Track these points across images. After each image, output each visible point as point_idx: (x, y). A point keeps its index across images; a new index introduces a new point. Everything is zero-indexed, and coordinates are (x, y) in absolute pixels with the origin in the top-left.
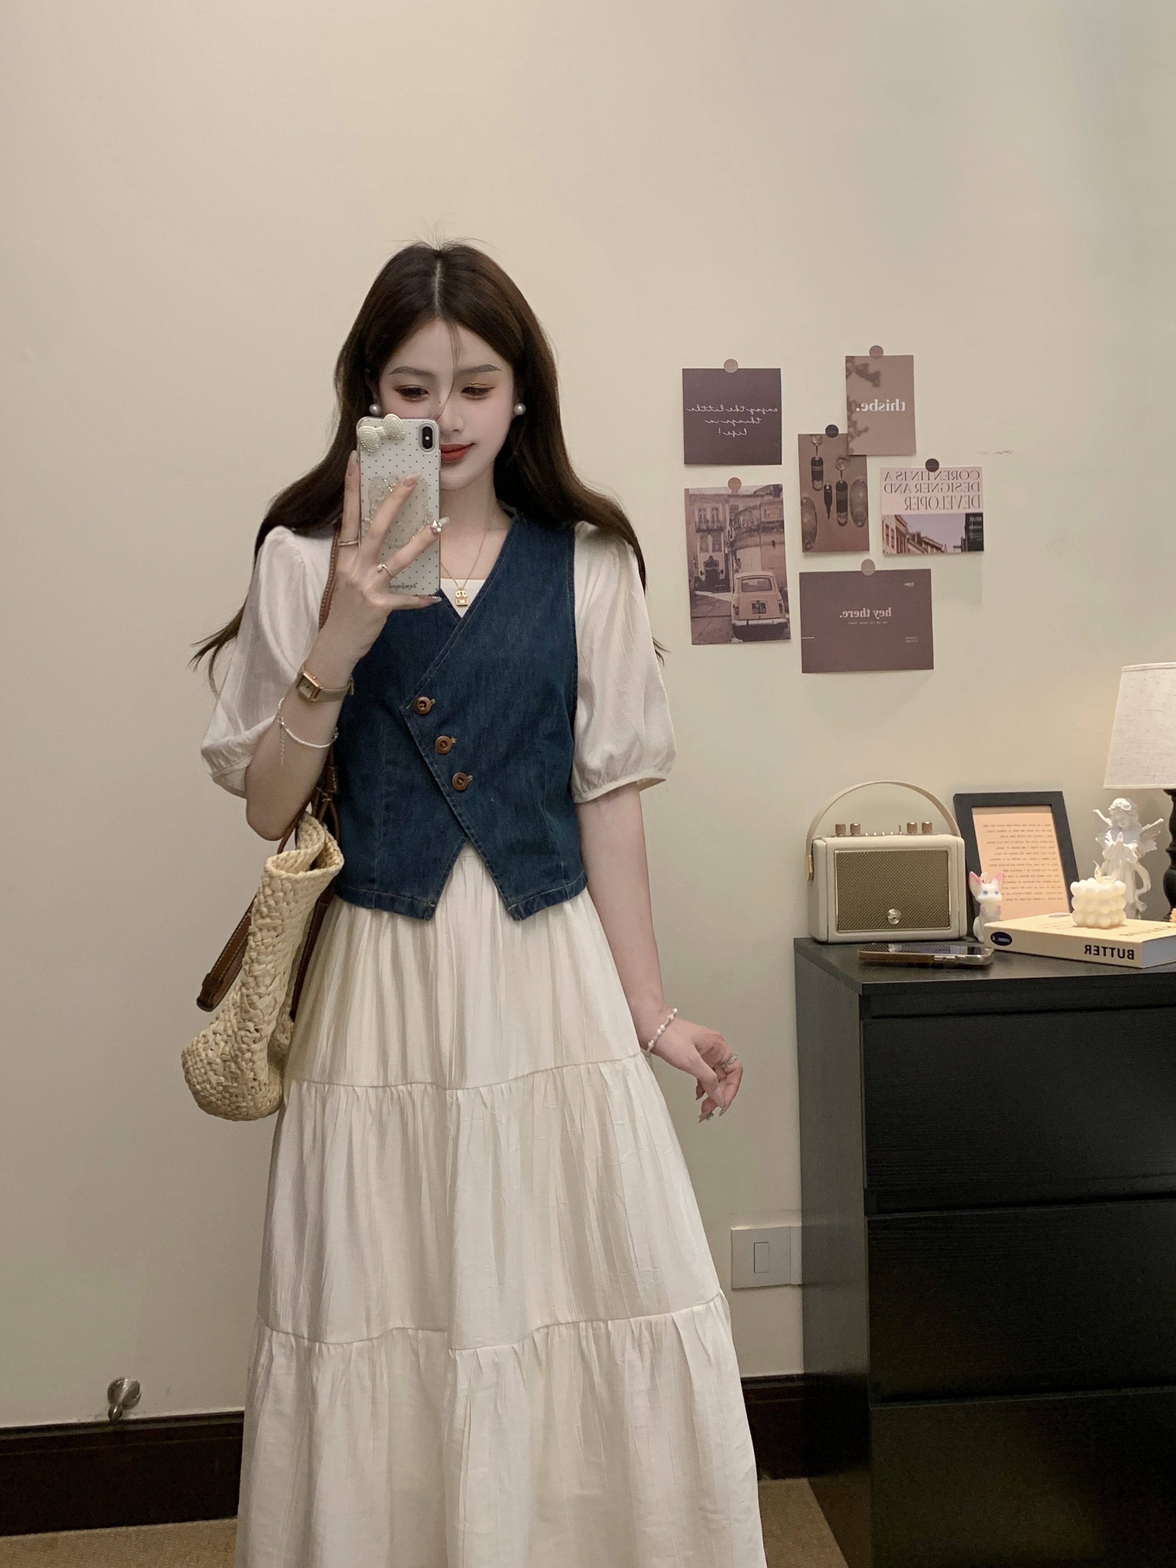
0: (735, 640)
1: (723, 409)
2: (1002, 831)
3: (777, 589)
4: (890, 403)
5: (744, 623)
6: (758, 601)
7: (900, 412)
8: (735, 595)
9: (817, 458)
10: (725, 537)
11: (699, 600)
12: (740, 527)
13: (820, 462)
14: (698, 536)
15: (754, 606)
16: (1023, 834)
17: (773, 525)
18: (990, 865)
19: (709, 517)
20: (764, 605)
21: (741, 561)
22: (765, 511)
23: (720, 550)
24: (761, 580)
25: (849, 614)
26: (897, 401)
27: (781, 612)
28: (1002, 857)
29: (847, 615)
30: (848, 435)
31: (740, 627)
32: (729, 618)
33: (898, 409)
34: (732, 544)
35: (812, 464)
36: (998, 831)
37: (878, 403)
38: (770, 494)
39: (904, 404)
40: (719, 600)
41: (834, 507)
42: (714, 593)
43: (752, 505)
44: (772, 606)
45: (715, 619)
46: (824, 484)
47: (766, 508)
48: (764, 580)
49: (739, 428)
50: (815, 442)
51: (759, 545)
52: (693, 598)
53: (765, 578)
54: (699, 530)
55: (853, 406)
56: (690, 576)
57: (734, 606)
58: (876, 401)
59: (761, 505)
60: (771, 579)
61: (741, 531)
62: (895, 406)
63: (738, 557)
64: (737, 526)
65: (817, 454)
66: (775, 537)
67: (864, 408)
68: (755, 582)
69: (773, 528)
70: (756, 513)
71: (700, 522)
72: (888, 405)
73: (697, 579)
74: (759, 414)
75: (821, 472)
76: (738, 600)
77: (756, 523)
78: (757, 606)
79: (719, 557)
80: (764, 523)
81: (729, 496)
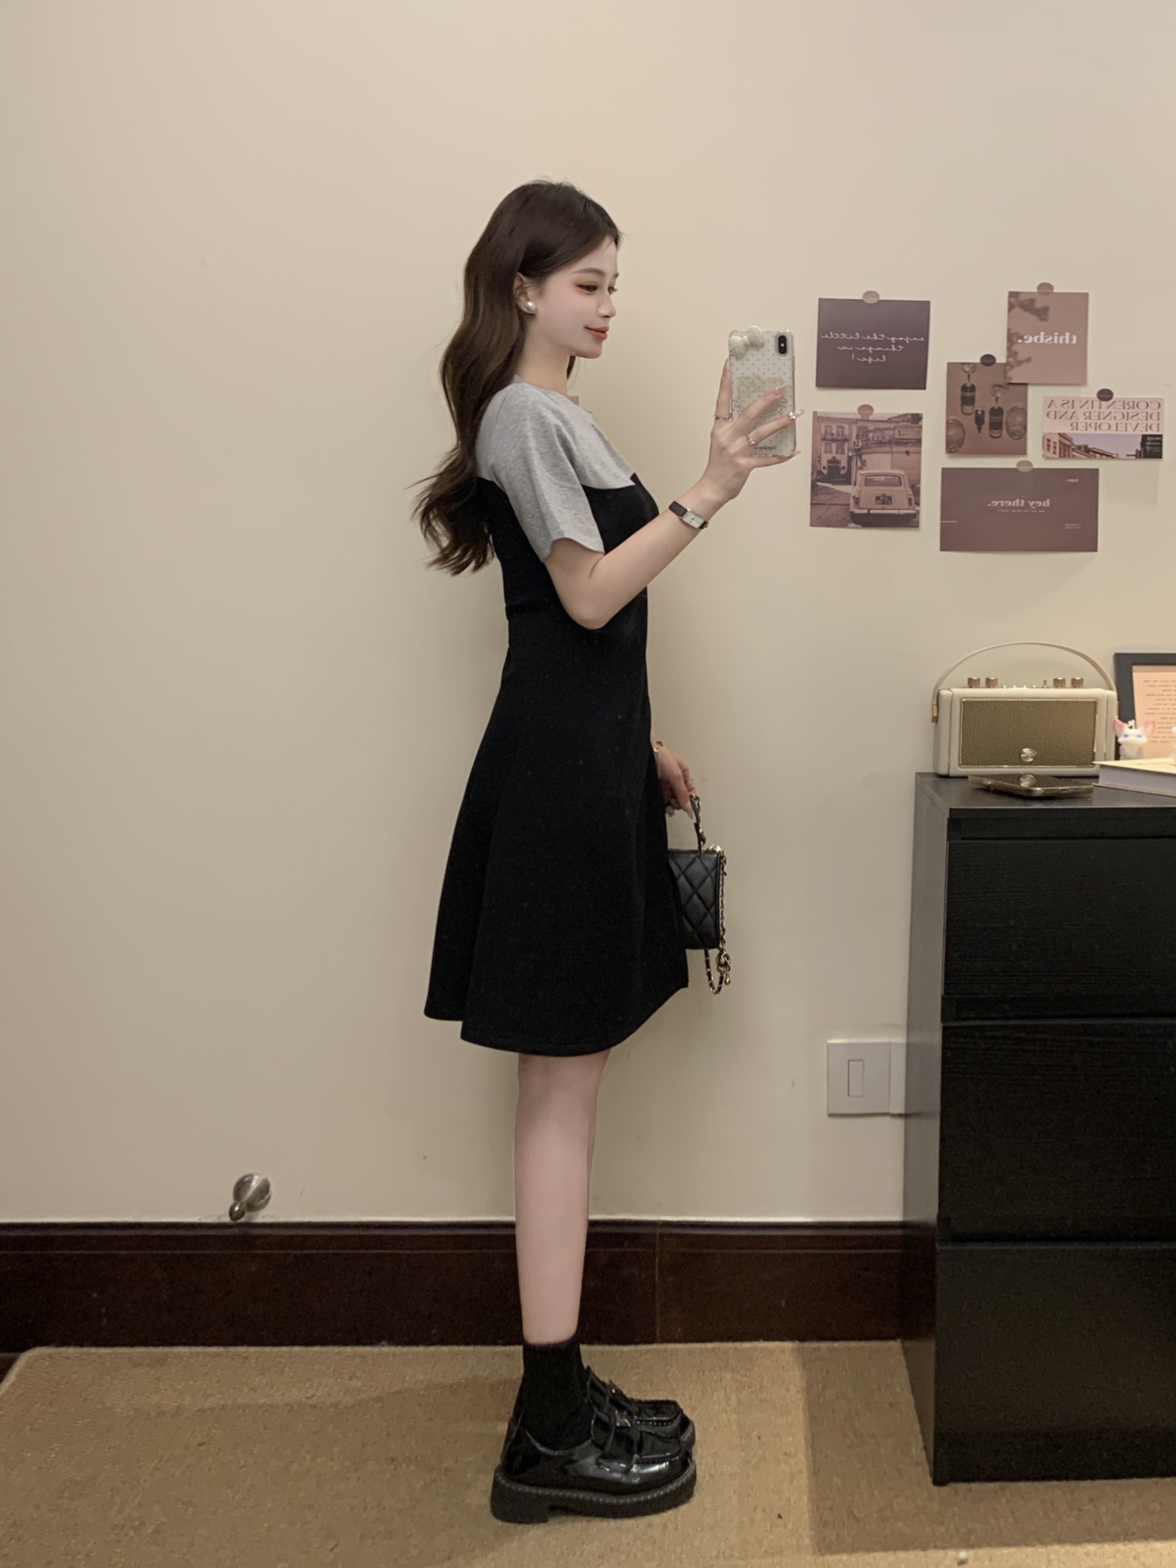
0: (852, 525)
1: (858, 336)
3: (908, 486)
4: (1059, 336)
5: (864, 511)
6: (884, 495)
7: (1070, 345)
8: (857, 488)
9: (967, 385)
10: (850, 445)
11: (822, 490)
12: (868, 440)
13: (972, 388)
14: (824, 444)
15: (878, 498)
20: (890, 498)
21: (866, 462)
22: (900, 431)
23: (844, 453)
24: (890, 477)
26: (1067, 334)
27: (910, 504)
29: (997, 504)
30: (1005, 365)
31: (860, 514)
32: (848, 507)
33: (1067, 342)
34: (856, 451)
35: (961, 390)
37: (1045, 335)
38: (909, 421)
39: (1075, 338)
40: (839, 492)
41: (985, 426)
42: (834, 484)
43: (884, 427)
44: (901, 500)
45: (833, 507)
46: (975, 409)
47: (902, 429)
49: (876, 355)
50: (967, 369)
51: (892, 452)
52: (814, 488)
53: (895, 476)
54: (826, 440)
55: (1014, 338)
56: (813, 471)
57: (854, 497)
58: (1042, 334)
59: (894, 427)
60: (901, 477)
61: (869, 443)
62: (1064, 340)
63: (863, 459)
64: (865, 439)
65: (967, 380)
66: (909, 448)
67: (1027, 340)
68: (882, 478)
69: (909, 443)
70: (888, 432)
71: (826, 434)
72: (1056, 338)
73: (820, 473)
74: (902, 343)
75: (973, 398)
76: (859, 492)
77: (888, 439)
78: (882, 498)
79: (842, 458)
80: (900, 439)
81: (858, 420)
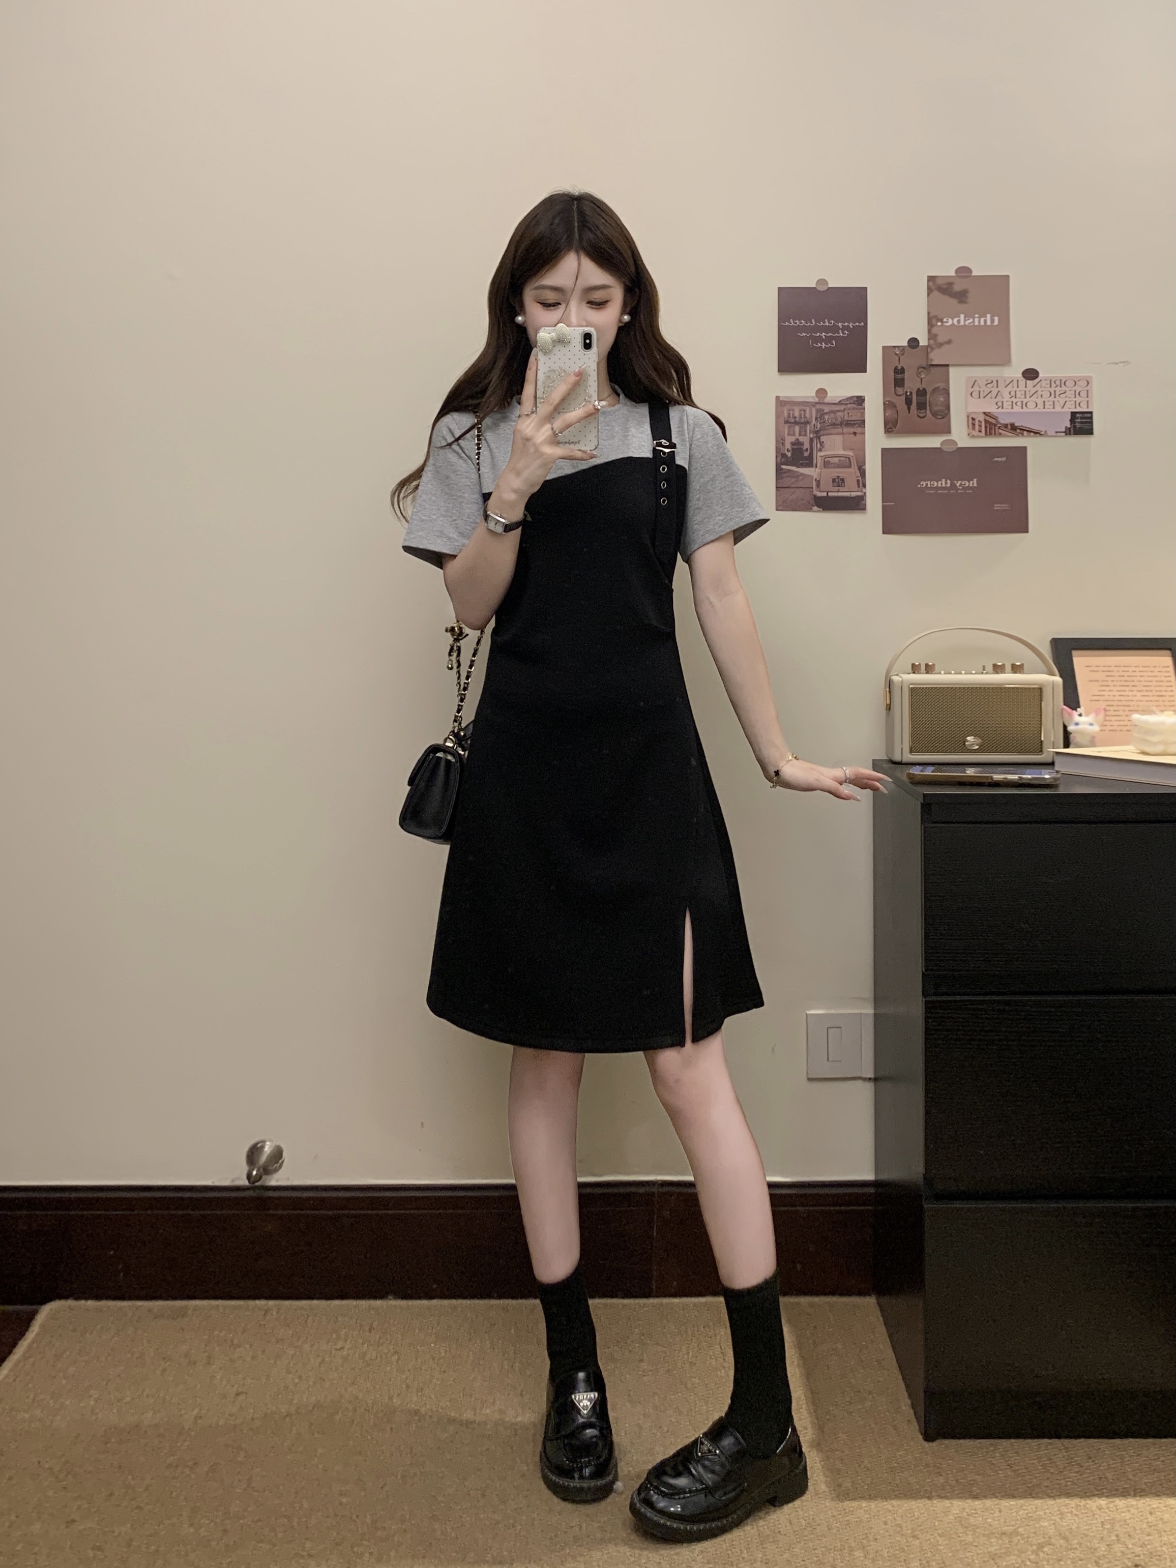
0: (815, 508)
1: (814, 323)
2: (1109, 671)
3: (856, 467)
4: (980, 318)
5: (825, 494)
6: (838, 477)
7: (992, 326)
8: (818, 470)
9: (899, 367)
10: (810, 428)
11: (786, 473)
12: (825, 422)
13: (902, 371)
14: (787, 426)
15: (834, 480)
16: (1134, 674)
17: (855, 422)
18: (1091, 701)
19: (797, 414)
20: (843, 480)
21: (825, 442)
22: (848, 413)
23: (806, 435)
24: (842, 459)
25: (927, 484)
26: (989, 316)
27: (859, 486)
28: (1106, 693)
29: (925, 485)
30: (929, 346)
31: (821, 497)
32: (811, 489)
33: (989, 323)
34: (817, 432)
35: (895, 373)
36: (1103, 671)
37: (965, 318)
38: (854, 403)
39: (996, 319)
40: (802, 474)
41: (914, 406)
42: (798, 467)
43: (837, 409)
44: (851, 482)
45: (798, 490)
46: (905, 391)
47: (849, 411)
48: (845, 459)
49: (828, 340)
50: (898, 353)
51: (842, 434)
52: (779, 471)
53: (846, 457)
54: (787, 422)
55: (934, 322)
56: (777, 452)
57: (816, 480)
58: (962, 316)
59: (844, 409)
60: (851, 458)
61: (826, 425)
62: (985, 321)
63: (822, 441)
64: (822, 421)
65: (899, 364)
66: (858, 430)
67: (947, 322)
68: (836, 460)
69: (855, 424)
70: (839, 414)
71: (789, 416)
72: (977, 320)
73: (784, 455)
74: (847, 328)
75: (903, 379)
76: (820, 474)
77: (840, 420)
78: (837, 480)
79: (805, 440)
80: (847, 421)
81: (816, 403)
